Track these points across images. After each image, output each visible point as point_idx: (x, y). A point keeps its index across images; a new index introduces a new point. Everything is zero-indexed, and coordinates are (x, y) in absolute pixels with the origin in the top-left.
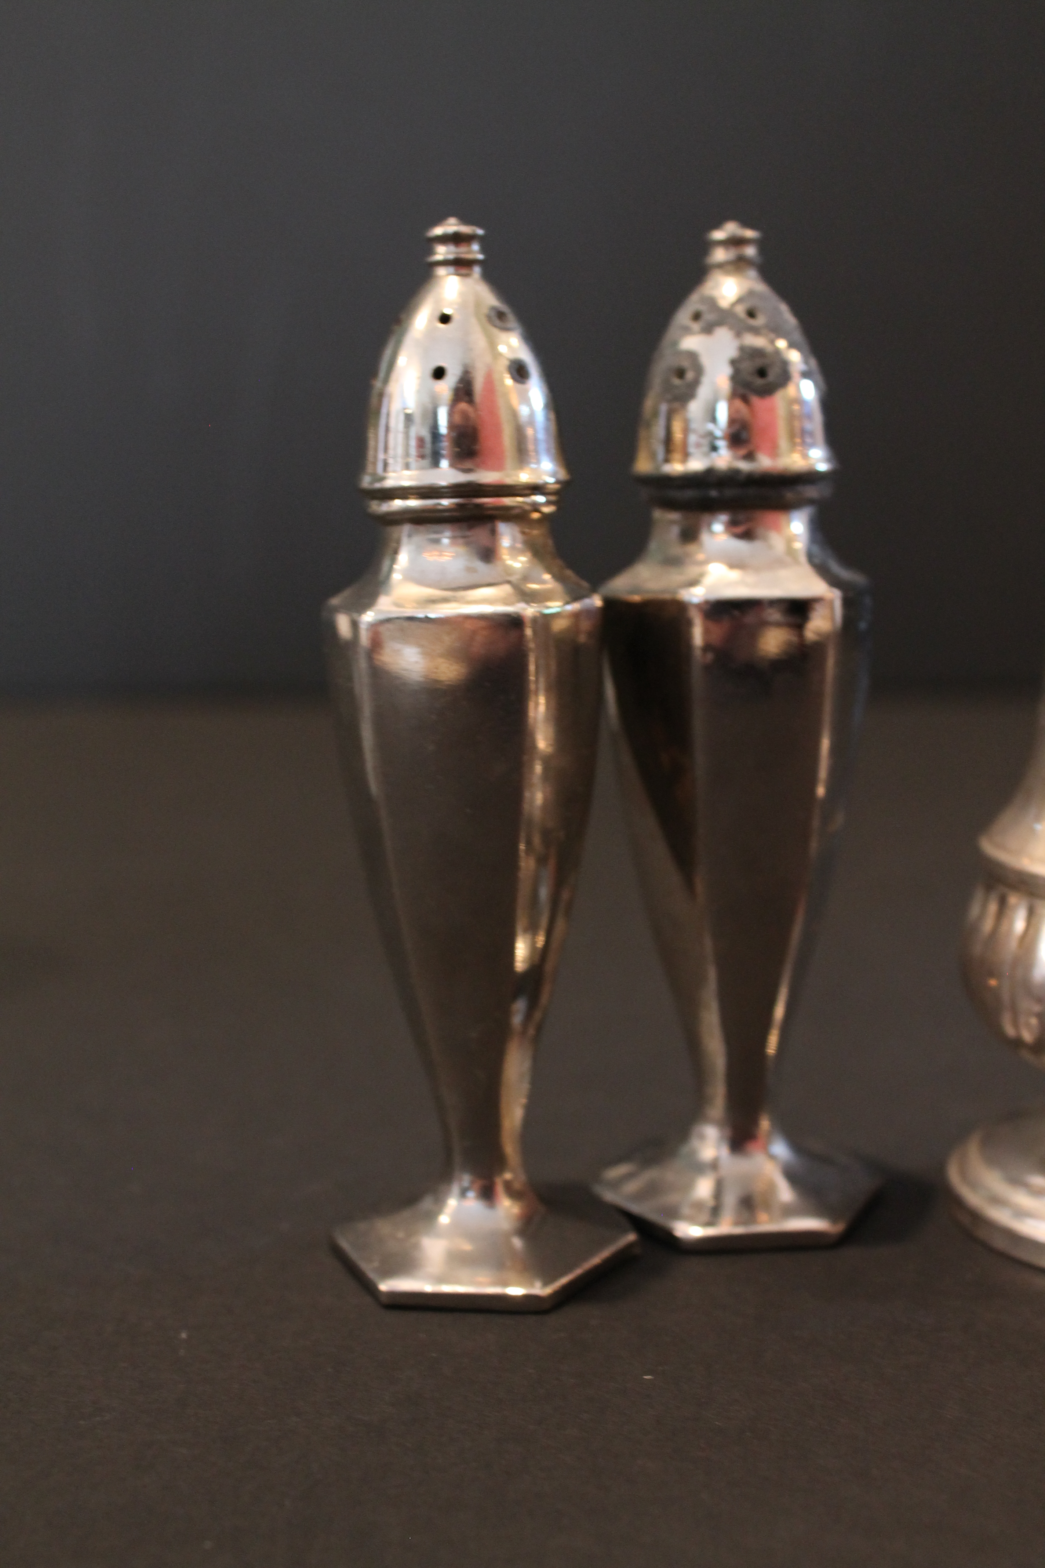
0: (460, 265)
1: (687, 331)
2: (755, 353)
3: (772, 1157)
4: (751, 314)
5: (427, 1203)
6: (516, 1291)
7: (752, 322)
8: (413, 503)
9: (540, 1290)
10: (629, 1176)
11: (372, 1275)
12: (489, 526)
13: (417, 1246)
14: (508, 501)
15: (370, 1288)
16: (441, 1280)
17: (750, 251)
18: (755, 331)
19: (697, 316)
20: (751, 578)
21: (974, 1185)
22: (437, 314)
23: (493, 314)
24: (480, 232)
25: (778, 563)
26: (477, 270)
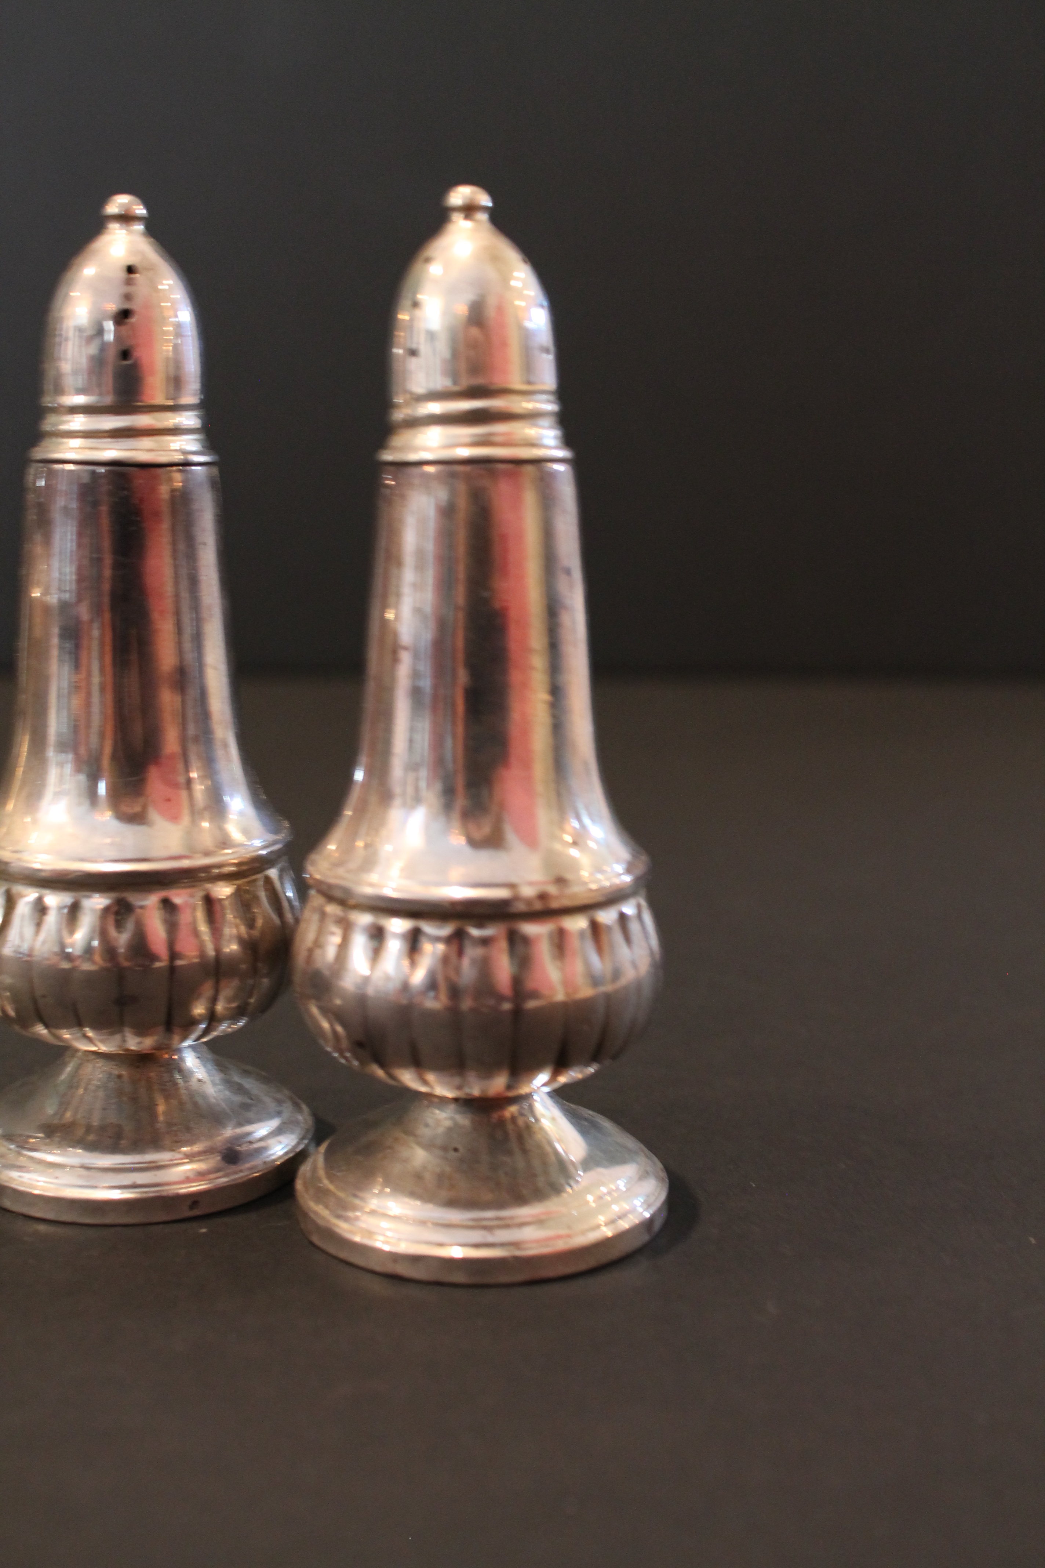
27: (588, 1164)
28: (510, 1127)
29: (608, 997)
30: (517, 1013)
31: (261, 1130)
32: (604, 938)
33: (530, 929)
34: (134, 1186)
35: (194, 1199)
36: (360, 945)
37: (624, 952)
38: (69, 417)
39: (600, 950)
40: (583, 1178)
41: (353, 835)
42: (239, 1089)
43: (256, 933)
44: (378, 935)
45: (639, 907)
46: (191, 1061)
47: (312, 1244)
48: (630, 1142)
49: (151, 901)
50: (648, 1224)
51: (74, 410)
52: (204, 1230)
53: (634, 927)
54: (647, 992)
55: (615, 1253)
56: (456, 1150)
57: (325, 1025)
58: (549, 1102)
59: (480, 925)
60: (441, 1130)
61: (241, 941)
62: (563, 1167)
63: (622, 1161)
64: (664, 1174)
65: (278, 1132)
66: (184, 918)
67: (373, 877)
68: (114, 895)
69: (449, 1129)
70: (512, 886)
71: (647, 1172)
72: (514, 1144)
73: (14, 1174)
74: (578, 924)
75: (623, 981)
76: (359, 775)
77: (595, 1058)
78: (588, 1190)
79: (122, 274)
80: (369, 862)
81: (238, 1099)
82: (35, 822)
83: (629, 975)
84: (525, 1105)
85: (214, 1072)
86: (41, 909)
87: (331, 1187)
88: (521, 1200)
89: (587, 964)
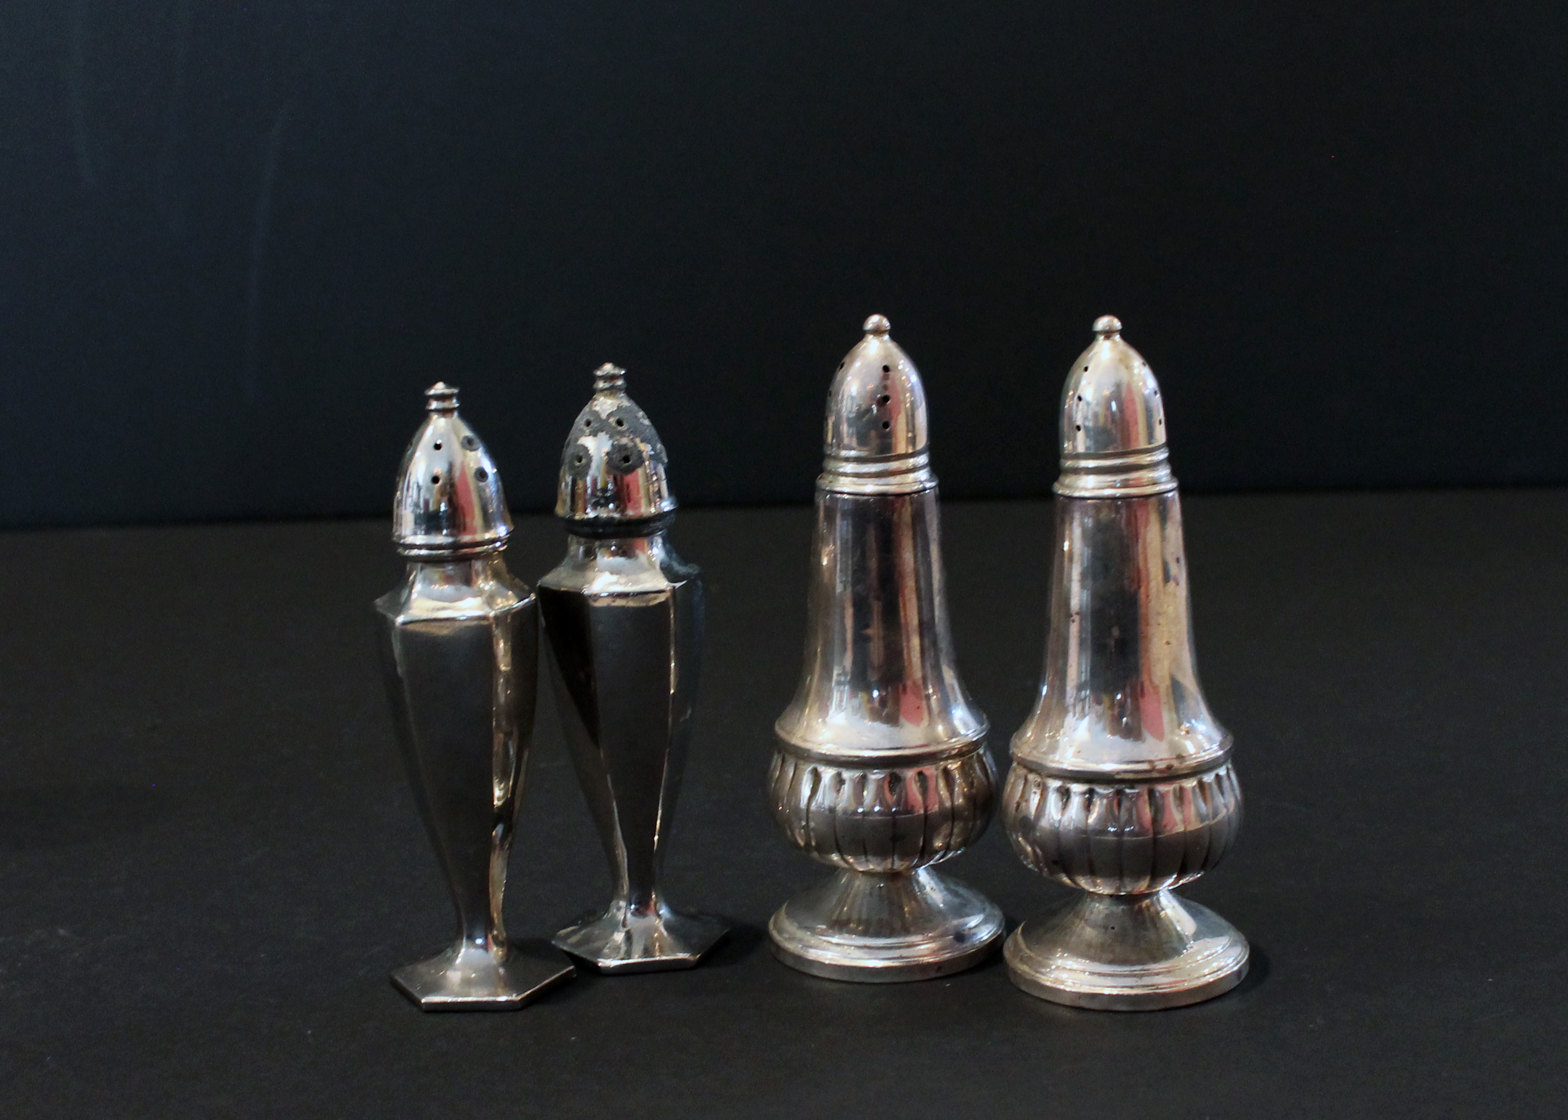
0: (444, 412)
1: (582, 433)
2: (624, 448)
3: (659, 916)
4: (620, 423)
5: (449, 953)
6: (503, 998)
7: (620, 428)
8: (424, 552)
9: (514, 997)
10: (574, 933)
11: (417, 995)
12: (468, 563)
13: (444, 976)
14: (478, 549)
15: (415, 1002)
16: (457, 995)
17: (620, 382)
18: (622, 434)
19: (588, 423)
20: (623, 580)
21: (780, 932)
22: (433, 444)
23: (465, 442)
24: (456, 391)
25: (643, 569)
26: (456, 414)
27: (1197, 936)
28: (1146, 913)
29: (1210, 828)
30: (1155, 840)
31: (973, 921)
32: (1208, 792)
33: (1162, 788)
34: (901, 957)
35: (938, 966)
36: (1053, 799)
37: (1220, 800)
38: (844, 464)
39: (1205, 800)
40: (1193, 946)
41: (1042, 730)
42: (956, 894)
43: (974, 791)
44: (1065, 794)
45: (1228, 769)
46: (923, 875)
47: (1020, 991)
48: (1224, 923)
49: (910, 774)
50: (1239, 972)
51: (847, 460)
52: (948, 985)
53: (1226, 784)
54: (1235, 824)
55: (1218, 992)
56: (1113, 928)
57: (1029, 849)
58: (1170, 896)
59: (1132, 788)
60: (1102, 916)
61: (965, 796)
62: (1181, 939)
63: (1221, 935)
64: (1245, 942)
65: (985, 922)
66: (932, 784)
67: (1057, 757)
68: (887, 771)
69: (1107, 916)
70: (1150, 762)
71: (1236, 941)
72: (1149, 924)
73: (820, 952)
74: (1191, 784)
75: (1219, 817)
76: (1045, 690)
77: (1203, 867)
78: (1199, 952)
79: (881, 372)
80: (1053, 748)
81: (957, 900)
82: (824, 722)
83: (1223, 813)
84: (1155, 898)
85: (939, 883)
86: (840, 781)
87: (1032, 954)
88: (1155, 959)
89: (1198, 809)
